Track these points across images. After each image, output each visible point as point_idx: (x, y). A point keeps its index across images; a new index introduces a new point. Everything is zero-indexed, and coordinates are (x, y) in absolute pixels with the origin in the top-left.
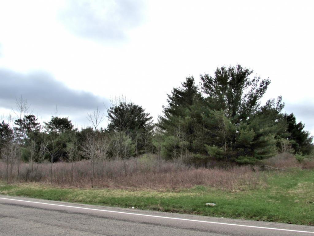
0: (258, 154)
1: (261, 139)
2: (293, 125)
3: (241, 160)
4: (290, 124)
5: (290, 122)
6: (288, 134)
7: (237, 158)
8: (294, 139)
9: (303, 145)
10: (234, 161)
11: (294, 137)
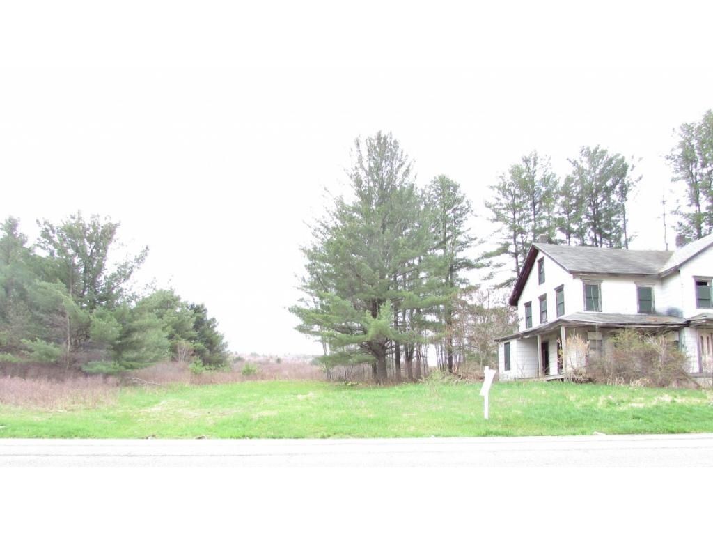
0: (128, 360)
1: (136, 336)
2: (202, 319)
3: (92, 368)
4: (198, 317)
5: (198, 315)
6: (194, 333)
7: (86, 364)
8: (202, 342)
9: (215, 352)
10: (80, 369)
11: (203, 339)
